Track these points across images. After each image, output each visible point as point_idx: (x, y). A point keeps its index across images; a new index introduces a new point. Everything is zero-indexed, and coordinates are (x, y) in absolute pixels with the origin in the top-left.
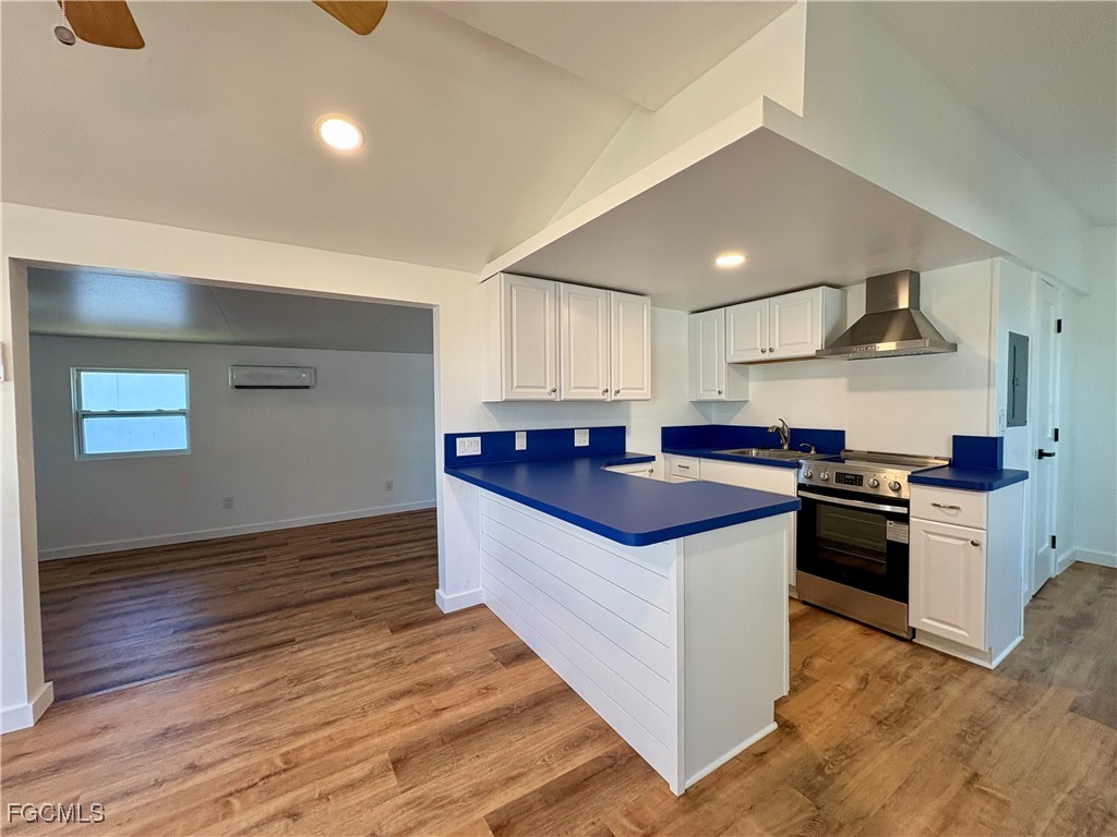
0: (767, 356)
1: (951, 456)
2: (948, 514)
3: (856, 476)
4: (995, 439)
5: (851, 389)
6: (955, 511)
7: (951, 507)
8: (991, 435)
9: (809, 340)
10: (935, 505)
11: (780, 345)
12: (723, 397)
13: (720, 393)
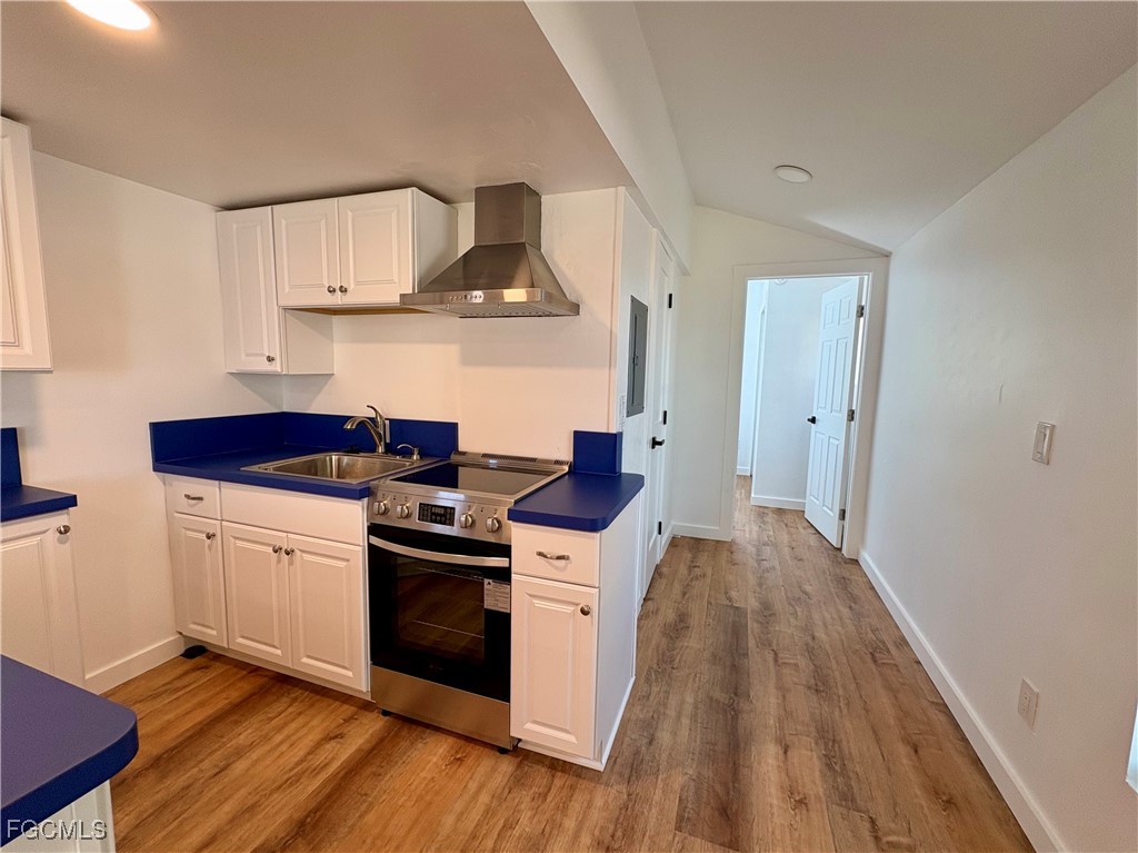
0: (338, 300)
1: (571, 459)
2: (557, 568)
3: (445, 508)
4: (615, 435)
5: (466, 360)
6: (562, 562)
7: (559, 558)
8: (611, 431)
9: (396, 280)
10: (540, 554)
11: (358, 283)
12: (276, 367)
13: (270, 359)
